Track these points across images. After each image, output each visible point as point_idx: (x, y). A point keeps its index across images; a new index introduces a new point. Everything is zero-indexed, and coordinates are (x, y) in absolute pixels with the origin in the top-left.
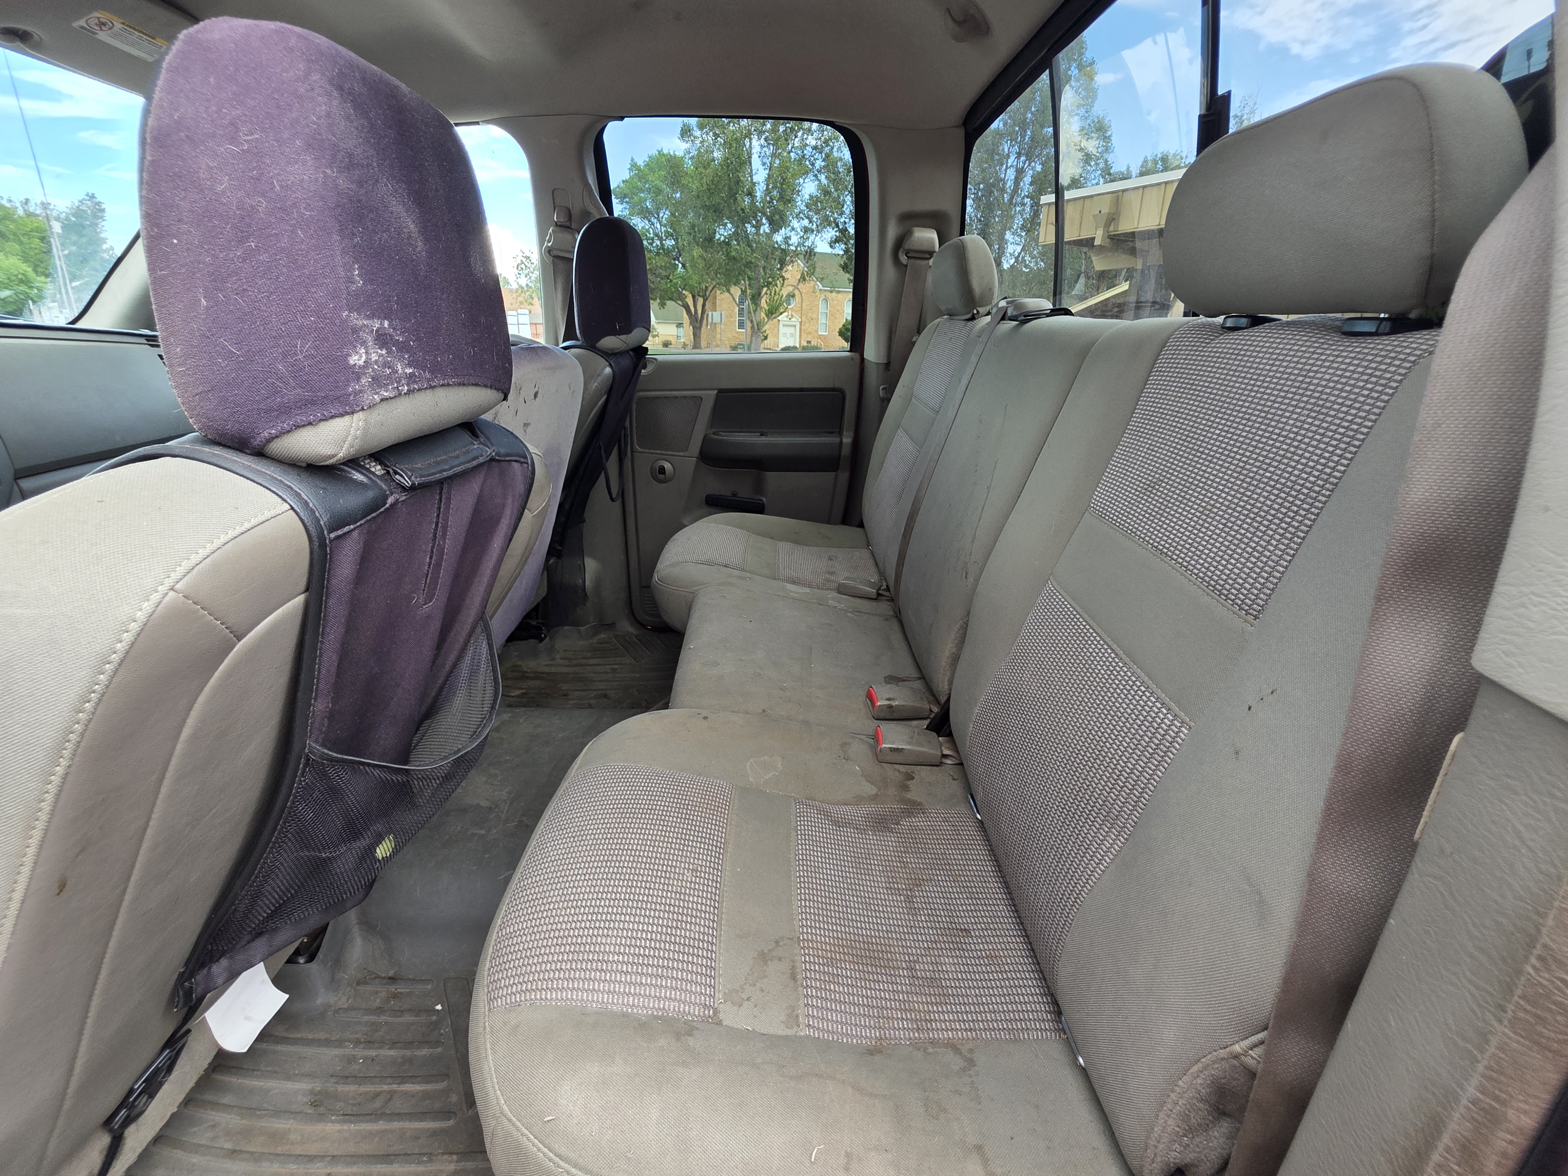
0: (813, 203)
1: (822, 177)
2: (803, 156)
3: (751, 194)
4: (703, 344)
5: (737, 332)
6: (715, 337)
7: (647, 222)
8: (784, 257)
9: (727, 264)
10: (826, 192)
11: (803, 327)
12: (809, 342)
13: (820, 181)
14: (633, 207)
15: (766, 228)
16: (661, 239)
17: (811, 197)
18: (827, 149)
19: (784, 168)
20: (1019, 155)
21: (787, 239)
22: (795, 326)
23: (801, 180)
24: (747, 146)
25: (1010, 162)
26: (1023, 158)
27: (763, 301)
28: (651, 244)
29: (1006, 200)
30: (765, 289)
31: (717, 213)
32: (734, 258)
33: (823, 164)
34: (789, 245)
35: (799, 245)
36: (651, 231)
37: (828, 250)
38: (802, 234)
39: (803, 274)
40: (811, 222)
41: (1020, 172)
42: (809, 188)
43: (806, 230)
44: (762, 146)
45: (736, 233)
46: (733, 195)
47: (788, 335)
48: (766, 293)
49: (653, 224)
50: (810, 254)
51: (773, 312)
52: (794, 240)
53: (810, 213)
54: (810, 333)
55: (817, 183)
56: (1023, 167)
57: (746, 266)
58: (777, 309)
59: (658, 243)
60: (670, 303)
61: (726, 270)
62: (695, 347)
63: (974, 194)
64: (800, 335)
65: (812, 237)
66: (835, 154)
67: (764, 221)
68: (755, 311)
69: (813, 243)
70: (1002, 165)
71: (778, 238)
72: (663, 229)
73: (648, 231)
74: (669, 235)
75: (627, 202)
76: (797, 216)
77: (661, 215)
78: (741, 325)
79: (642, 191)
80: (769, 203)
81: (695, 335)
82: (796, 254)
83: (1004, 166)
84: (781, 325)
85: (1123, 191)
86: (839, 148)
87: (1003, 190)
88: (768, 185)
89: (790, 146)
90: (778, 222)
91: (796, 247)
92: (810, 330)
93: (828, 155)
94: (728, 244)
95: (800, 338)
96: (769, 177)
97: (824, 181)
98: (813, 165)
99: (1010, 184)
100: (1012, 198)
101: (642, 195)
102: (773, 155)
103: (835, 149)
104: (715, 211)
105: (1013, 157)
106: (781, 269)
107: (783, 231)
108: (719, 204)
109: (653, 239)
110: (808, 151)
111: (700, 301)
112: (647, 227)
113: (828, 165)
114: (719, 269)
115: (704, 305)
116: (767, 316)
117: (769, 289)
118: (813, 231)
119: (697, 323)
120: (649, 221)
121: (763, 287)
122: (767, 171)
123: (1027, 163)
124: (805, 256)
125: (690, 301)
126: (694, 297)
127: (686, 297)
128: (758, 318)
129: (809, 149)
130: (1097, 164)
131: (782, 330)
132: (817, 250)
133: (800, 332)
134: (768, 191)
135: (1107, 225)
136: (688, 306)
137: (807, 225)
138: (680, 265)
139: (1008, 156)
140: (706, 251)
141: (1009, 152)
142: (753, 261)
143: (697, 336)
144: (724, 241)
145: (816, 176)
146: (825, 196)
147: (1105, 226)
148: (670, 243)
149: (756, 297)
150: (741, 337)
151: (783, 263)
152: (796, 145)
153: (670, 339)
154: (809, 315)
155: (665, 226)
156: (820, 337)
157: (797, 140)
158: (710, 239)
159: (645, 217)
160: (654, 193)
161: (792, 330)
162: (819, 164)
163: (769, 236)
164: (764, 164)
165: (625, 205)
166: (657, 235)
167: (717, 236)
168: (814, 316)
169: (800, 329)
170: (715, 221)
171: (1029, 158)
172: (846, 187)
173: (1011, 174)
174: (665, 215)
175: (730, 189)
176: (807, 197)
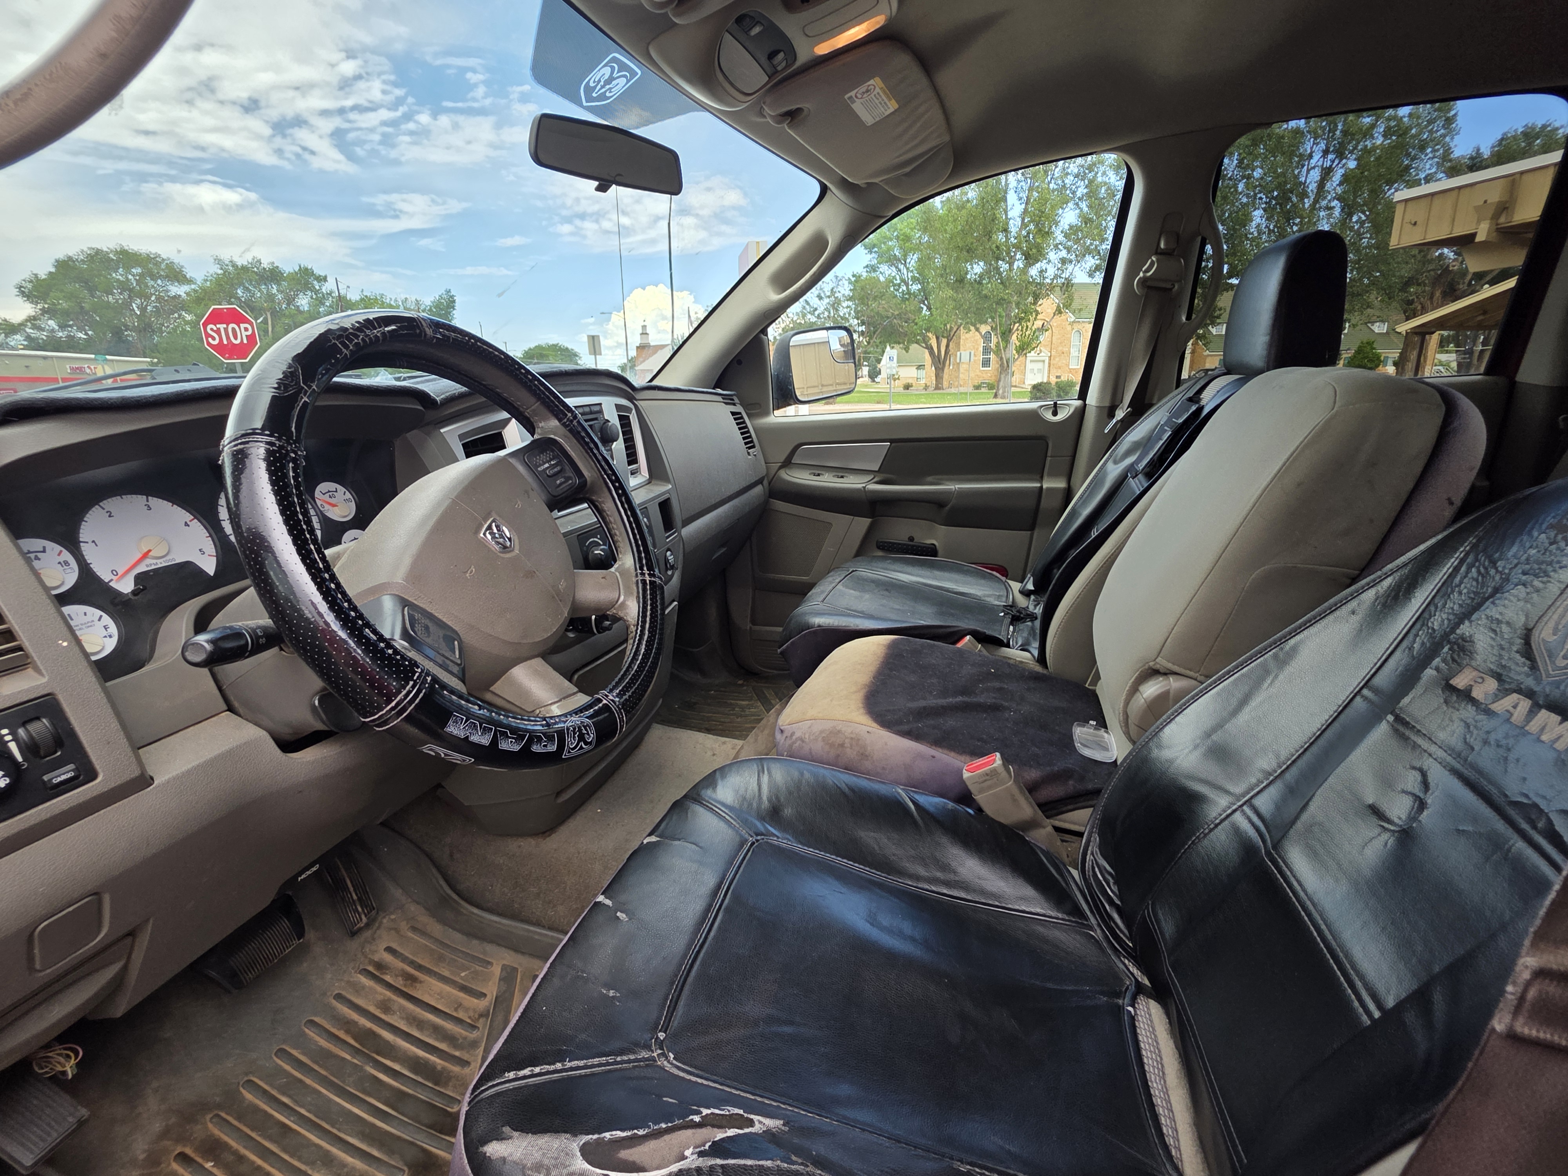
0: (1072, 232)
1: (1084, 205)
2: (1064, 186)
3: (1006, 230)
4: (945, 384)
5: (981, 371)
6: (958, 377)
7: (894, 269)
8: (1038, 291)
9: (977, 303)
10: (1087, 221)
11: (1052, 362)
12: (1057, 377)
13: (1081, 210)
14: (880, 256)
15: (1019, 264)
16: (907, 285)
17: (1071, 227)
18: (1090, 176)
19: (1043, 201)
20: (1326, 152)
21: (1042, 272)
22: (1044, 361)
23: (1060, 211)
24: (1003, 184)
25: (1313, 162)
26: (1331, 156)
27: (1014, 337)
28: (898, 290)
29: (1307, 206)
30: (1017, 325)
31: (970, 253)
32: (986, 296)
33: (1085, 191)
34: (1044, 278)
35: (1056, 277)
36: (898, 277)
37: (1086, 280)
38: (1060, 265)
39: (1058, 306)
40: (1069, 252)
41: (1327, 173)
42: (1069, 217)
43: (1063, 261)
44: (1019, 181)
45: (988, 272)
46: (989, 234)
47: (1036, 371)
48: (1017, 330)
49: (900, 270)
50: (1068, 285)
51: (1024, 348)
52: (1051, 272)
53: (1069, 243)
54: (1060, 368)
55: (1078, 211)
56: (1331, 166)
57: (998, 303)
58: (1029, 344)
59: (904, 288)
60: (914, 347)
61: (978, 309)
62: (937, 388)
63: (1266, 203)
64: (1049, 371)
65: (1070, 267)
66: (1100, 179)
67: (1018, 256)
68: (1005, 348)
69: (1071, 274)
70: (1303, 166)
71: (1034, 271)
72: (910, 274)
73: (894, 277)
74: (914, 279)
75: (875, 252)
76: (1056, 247)
77: (908, 261)
78: (986, 363)
79: (891, 240)
80: (1025, 237)
81: (937, 376)
82: (1052, 288)
83: (1306, 167)
84: (1028, 361)
85: (1522, 173)
86: (1104, 173)
87: (1304, 195)
88: (1023, 220)
89: (1049, 178)
90: (1033, 256)
91: (1053, 280)
92: (1060, 364)
93: (1091, 182)
94: (980, 283)
95: (1049, 373)
96: (1025, 211)
97: (1085, 209)
98: (1074, 193)
99: (1312, 187)
100: (1316, 201)
101: (890, 243)
102: (1031, 189)
103: (1099, 174)
104: (968, 252)
105: (1317, 157)
106: (1035, 303)
107: (1038, 265)
108: (972, 243)
109: (899, 285)
110: (1069, 180)
111: (944, 342)
112: (893, 274)
113: (1091, 191)
114: (970, 308)
115: (947, 346)
116: (1018, 352)
117: (1020, 324)
118: (1071, 262)
119: (939, 363)
120: (897, 267)
121: (1015, 323)
122: (1023, 206)
123: (1337, 162)
124: (1061, 288)
125: (933, 342)
126: (937, 338)
127: (930, 339)
128: (1008, 356)
129: (1071, 178)
130: (1434, 151)
131: (1029, 366)
132: (1075, 281)
133: (1049, 366)
134: (1024, 225)
135: (1496, 216)
136: (932, 348)
137: (1065, 256)
138: (925, 308)
139: (1310, 156)
140: (956, 292)
141: (1312, 152)
142: (1006, 297)
143: (939, 377)
144: (975, 280)
145: (1077, 204)
146: (1086, 224)
147: (1492, 219)
148: (915, 287)
149: (1007, 333)
150: (984, 375)
151: (1037, 297)
152: (1056, 175)
153: (910, 381)
154: (1060, 348)
155: (912, 271)
156: (1071, 370)
157: (1057, 170)
158: (961, 280)
159: (892, 265)
160: (903, 240)
161: (1040, 365)
162: (1081, 191)
163: (1024, 271)
164: (1020, 199)
165: (874, 255)
166: (903, 280)
167: (969, 277)
168: (1065, 349)
169: (1050, 364)
170: (967, 261)
171: (1341, 155)
172: (1110, 213)
173: (1315, 175)
174: (913, 260)
175: (985, 228)
176: (1067, 227)
